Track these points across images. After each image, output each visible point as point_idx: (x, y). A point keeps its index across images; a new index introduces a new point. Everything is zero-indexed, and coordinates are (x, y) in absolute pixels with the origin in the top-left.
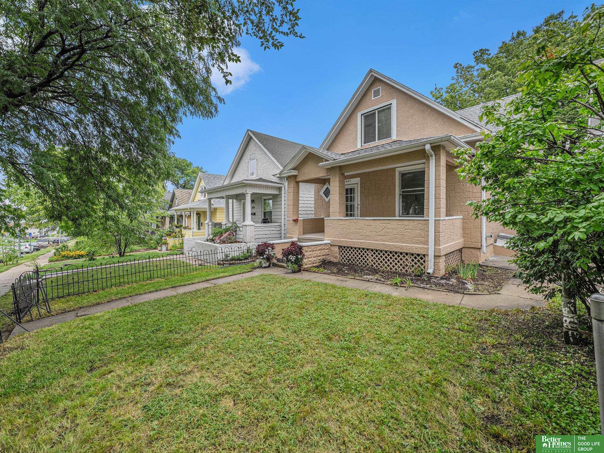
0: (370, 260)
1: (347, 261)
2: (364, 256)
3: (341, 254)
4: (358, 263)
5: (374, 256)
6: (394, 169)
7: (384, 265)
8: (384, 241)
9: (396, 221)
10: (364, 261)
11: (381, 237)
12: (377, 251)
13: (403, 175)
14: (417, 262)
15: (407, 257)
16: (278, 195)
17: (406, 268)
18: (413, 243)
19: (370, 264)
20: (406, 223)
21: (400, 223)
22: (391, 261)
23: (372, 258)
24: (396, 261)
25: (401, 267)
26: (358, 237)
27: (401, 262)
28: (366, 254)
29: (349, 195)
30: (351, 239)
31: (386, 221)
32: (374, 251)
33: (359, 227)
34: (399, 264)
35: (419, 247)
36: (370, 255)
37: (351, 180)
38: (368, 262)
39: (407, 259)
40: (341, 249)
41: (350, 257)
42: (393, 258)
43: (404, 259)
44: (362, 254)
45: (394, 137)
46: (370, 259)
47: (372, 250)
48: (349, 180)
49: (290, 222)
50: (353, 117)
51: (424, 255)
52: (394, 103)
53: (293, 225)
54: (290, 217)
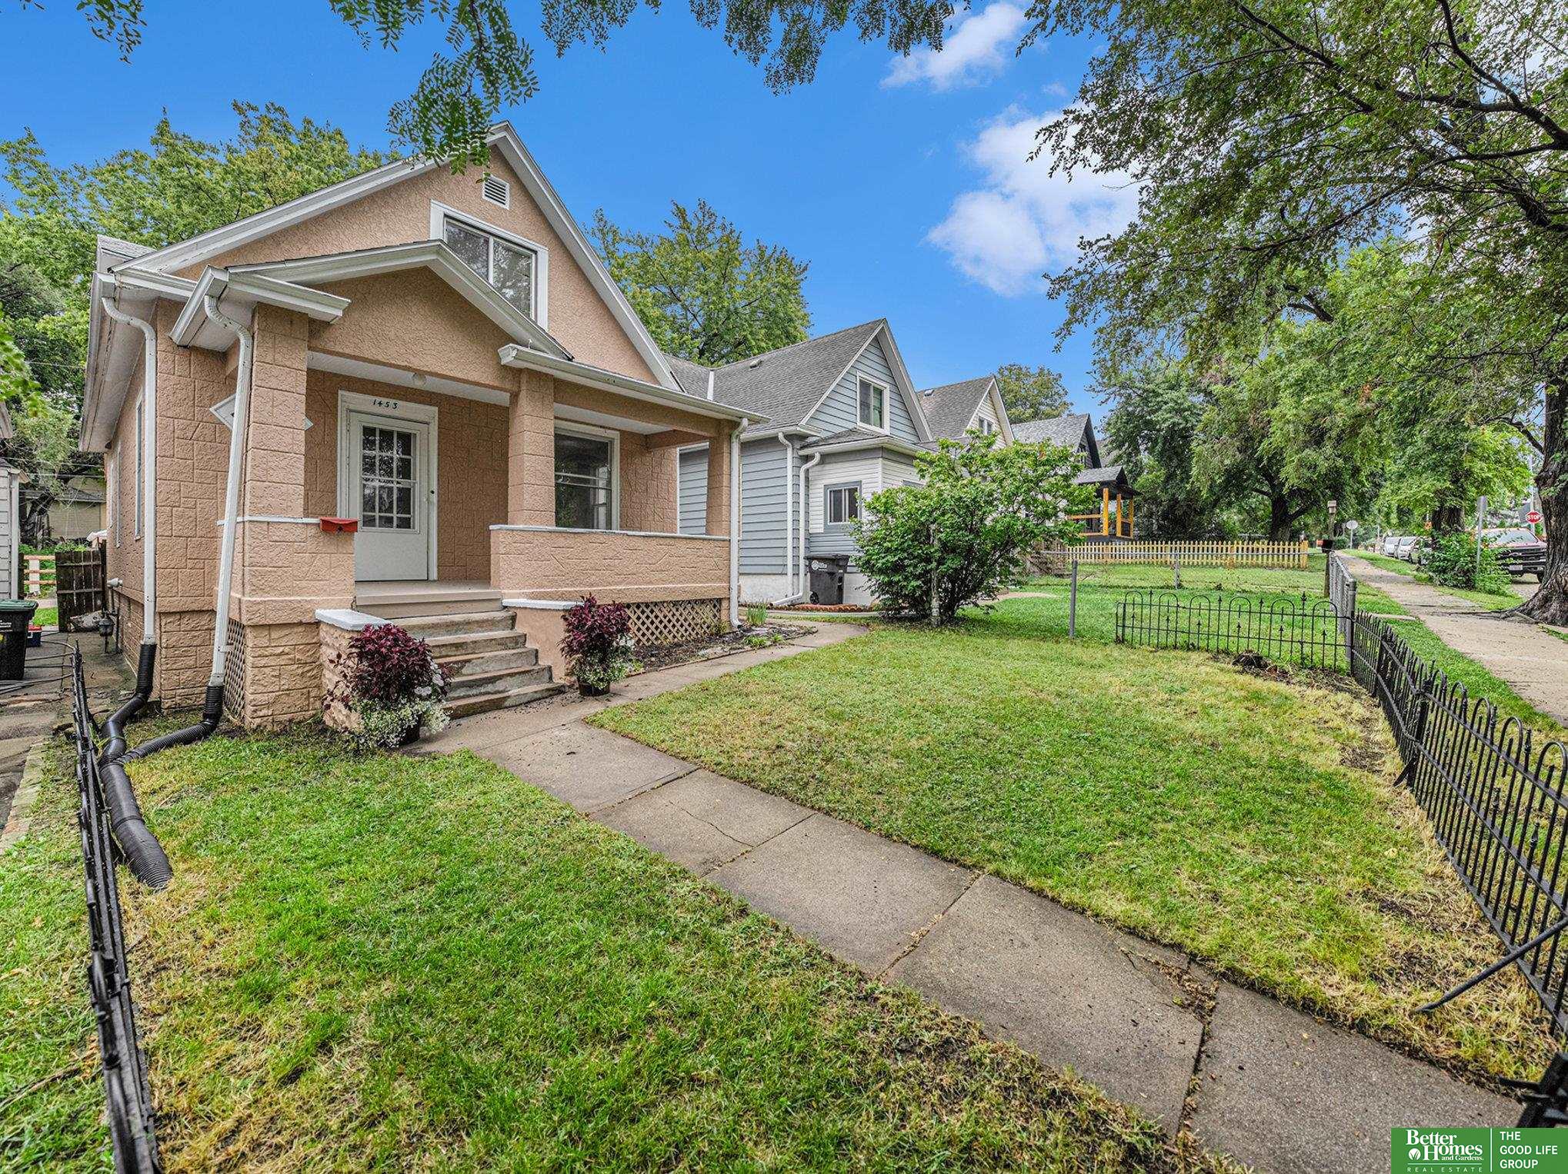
8: (664, 581)
11: (658, 575)
14: (709, 614)
15: (696, 608)
26: (610, 580)
29: (378, 453)
30: (592, 585)
31: (668, 540)
37: (399, 403)
48: (392, 402)
49: (277, 534)
50: (412, 199)
51: (720, 600)
52: (544, 255)
53: (310, 546)
54: (284, 511)
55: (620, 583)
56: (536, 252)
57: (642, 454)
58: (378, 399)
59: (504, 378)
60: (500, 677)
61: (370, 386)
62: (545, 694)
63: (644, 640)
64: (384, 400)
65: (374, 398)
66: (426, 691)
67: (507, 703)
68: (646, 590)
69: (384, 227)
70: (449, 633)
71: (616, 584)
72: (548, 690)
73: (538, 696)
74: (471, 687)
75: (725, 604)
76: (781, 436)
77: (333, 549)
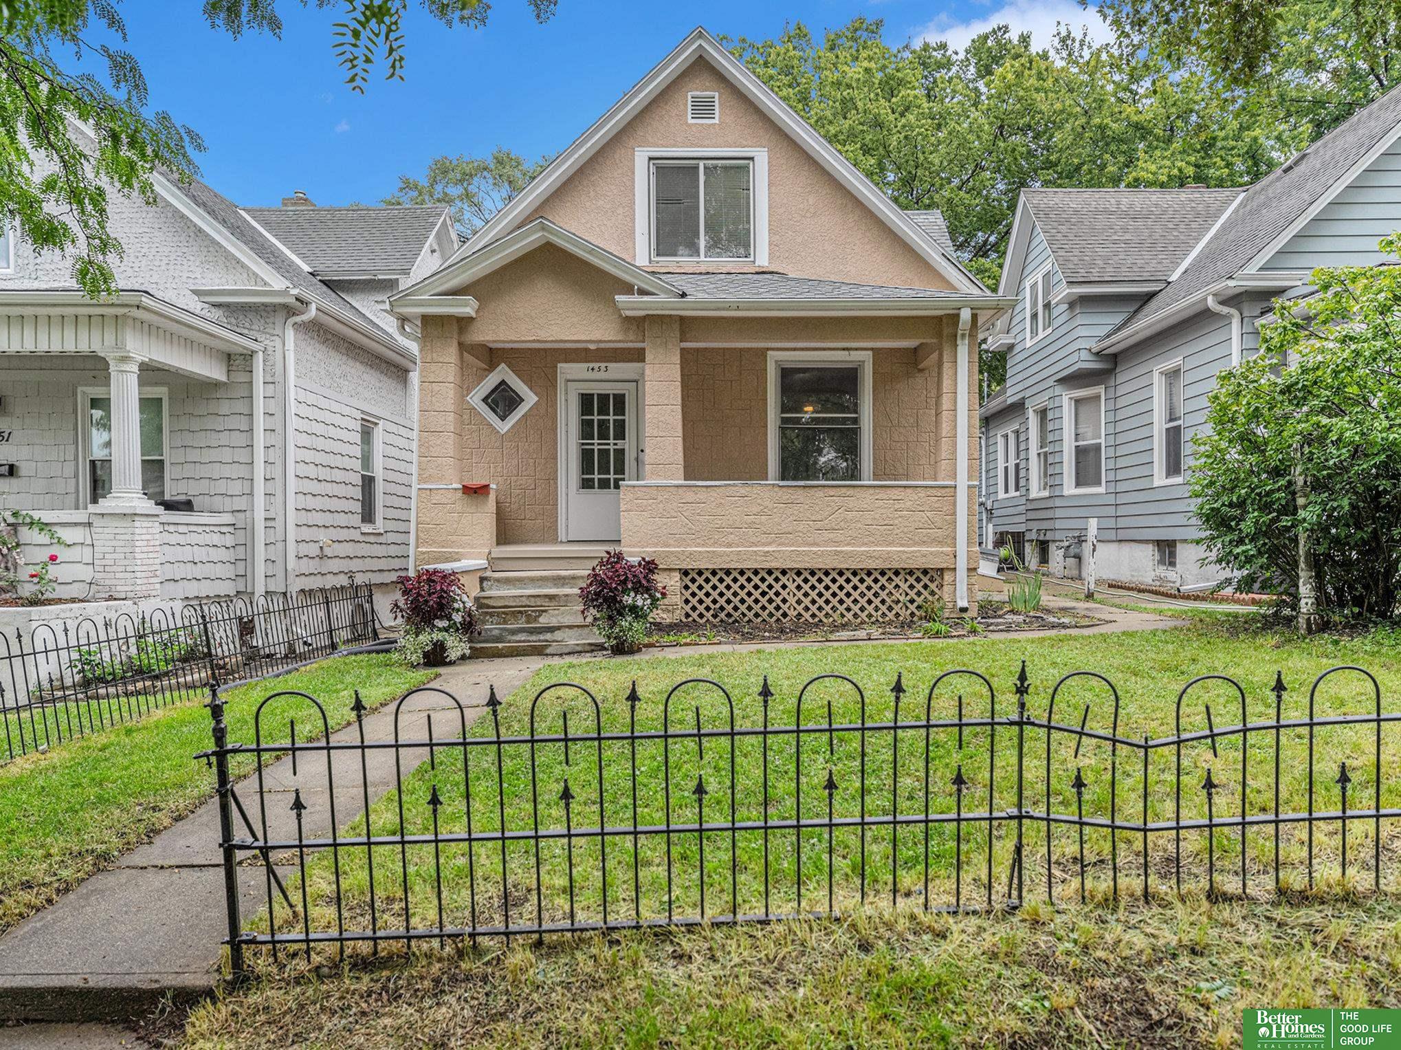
0: (792, 600)
1: (709, 615)
2: (771, 593)
3: (687, 594)
4: (750, 615)
5: (806, 587)
6: (763, 353)
7: (834, 609)
8: (838, 543)
9: (871, 491)
10: (771, 608)
11: (827, 535)
12: (813, 573)
13: (786, 374)
14: (922, 590)
15: (897, 580)
16: (217, 385)
17: (897, 608)
18: (915, 544)
19: (792, 613)
20: (895, 493)
21: (882, 494)
22: (856, 595)
23: (800, 595)
24: (870, 594)
25: (884, 608)
26: (754, 539)
27: (883, 595)
28: (777, 587)
29: (596, 418)
30: (729, 545)
31: (844, 490)
32: (806, 574)
33: (755, 509)
34: (877, 602)
35: (931, 553)
36: (792, 586)
37: (611, 365)
38: (785, 607)
39: (897, 586)
40: (687, 581)
41: (722, 601)
42: (862, 587)
43: (890, 587)
44: (764, 587)
45: (762, 259)
46: (792, 597)
47: (799, 573)
48: (603, 365)
49: (436, 498)
50: (617, 156)
51: (941, 571)
52: (762, 158)
53: (458, 507)
54: (441, 479)
55: (770, 544)
56: (752, 159)
57: (908, 375)
58: (591, 365)
59: (627, 330)
60: (559, 628)
61: (583, 354)
62: (588, 648)
63: (807, 615)
64: (596, 365)
65: (585, 365)
66: (444, 623)
67: (548, 651)
68: (806, 553)
69: (592, 194)
70: (556, 586)
71: (764, 545)
72: (591, 644)
73: (579, 649)
74: (532, 633)
75: (948, 577)
76: (1211, 302)
77: (473, 509)
